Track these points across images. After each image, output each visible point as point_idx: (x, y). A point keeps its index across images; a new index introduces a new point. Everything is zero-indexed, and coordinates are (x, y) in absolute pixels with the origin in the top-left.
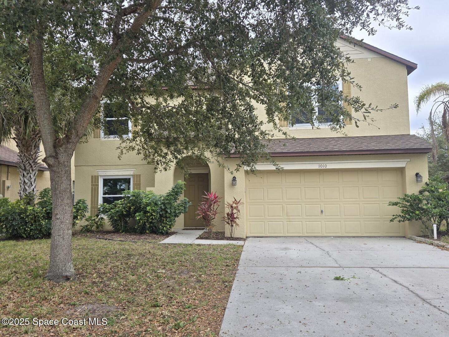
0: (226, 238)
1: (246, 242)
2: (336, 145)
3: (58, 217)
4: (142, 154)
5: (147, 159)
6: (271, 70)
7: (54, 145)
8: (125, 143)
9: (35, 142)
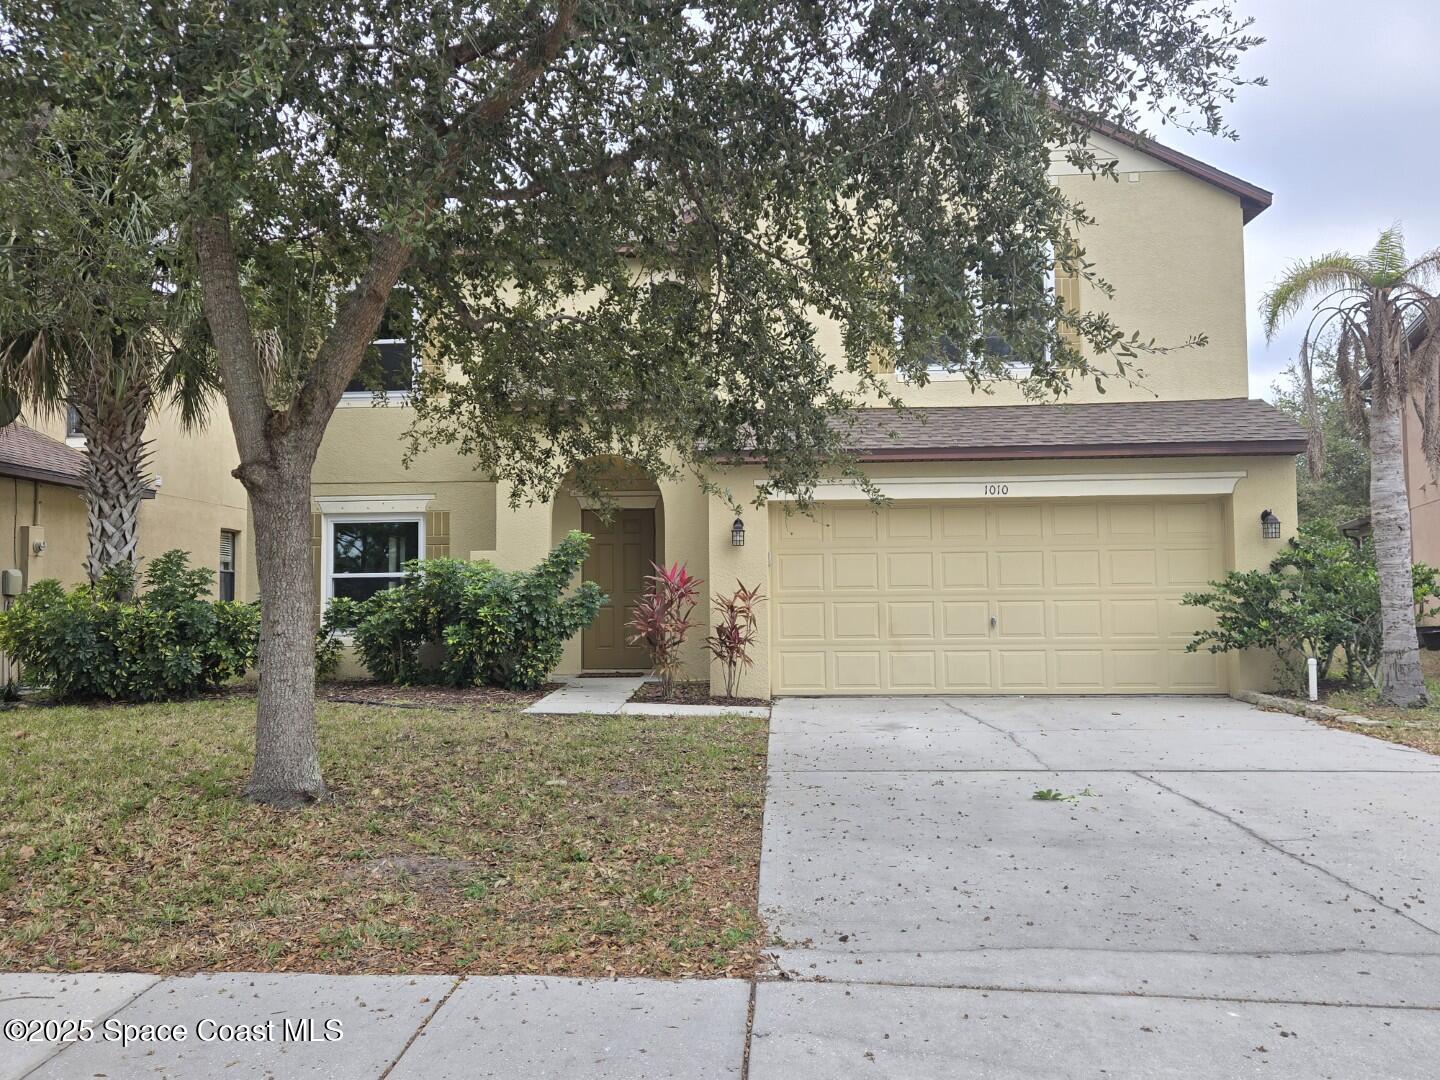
0: (713, 698)
1: (774, 708)
2: (1033, 430)
3: (279, 629)
4: (476, 453)
5: (489, 467)
6: (865, 229)
7: (265, 431)
8: (428, 420)
9: (135, 411)
